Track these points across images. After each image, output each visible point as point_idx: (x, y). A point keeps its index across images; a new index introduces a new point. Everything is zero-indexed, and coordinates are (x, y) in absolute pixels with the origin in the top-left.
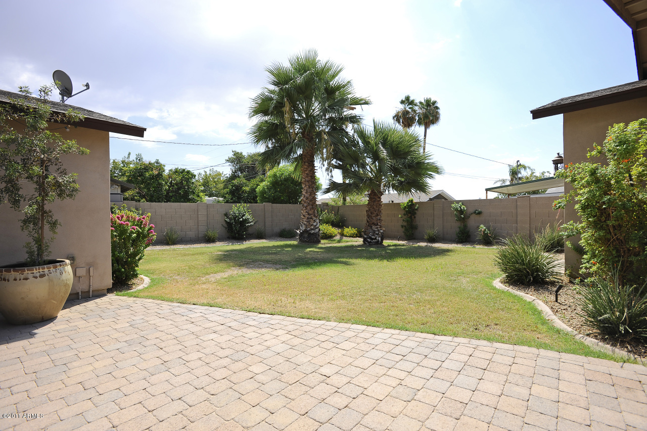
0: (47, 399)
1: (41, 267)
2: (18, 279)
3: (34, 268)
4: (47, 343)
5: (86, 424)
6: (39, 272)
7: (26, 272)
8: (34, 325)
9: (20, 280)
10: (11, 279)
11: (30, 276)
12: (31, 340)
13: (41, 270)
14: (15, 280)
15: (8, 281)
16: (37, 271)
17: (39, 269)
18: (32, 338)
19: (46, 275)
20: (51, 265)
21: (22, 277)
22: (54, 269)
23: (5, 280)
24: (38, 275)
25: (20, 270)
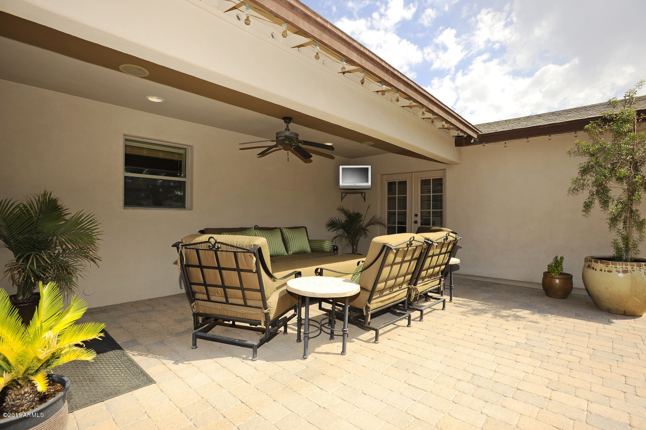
0: (591, 371)
1: (624, 263)
2: (603, 271)
3: (618, 263)
4: (617, 333)
5: (607, 406)
6: (622, 268)
7: (611, 265)
8: (616, 315)
9: (605, 271)
10: (598, 269)
11: (614, 270)
12: (606, 326)
13: (624, 266)
14: (601, 270)
15: (596, 270)
16: (620, 266)
17: (622, 265)
18: (608, 324)
19: (629, 271)
20: (635, 264)
21: (607, 269)
22: (638, 268)
23: (593, 269)
24: (621, 270)
25: (605, 262)
